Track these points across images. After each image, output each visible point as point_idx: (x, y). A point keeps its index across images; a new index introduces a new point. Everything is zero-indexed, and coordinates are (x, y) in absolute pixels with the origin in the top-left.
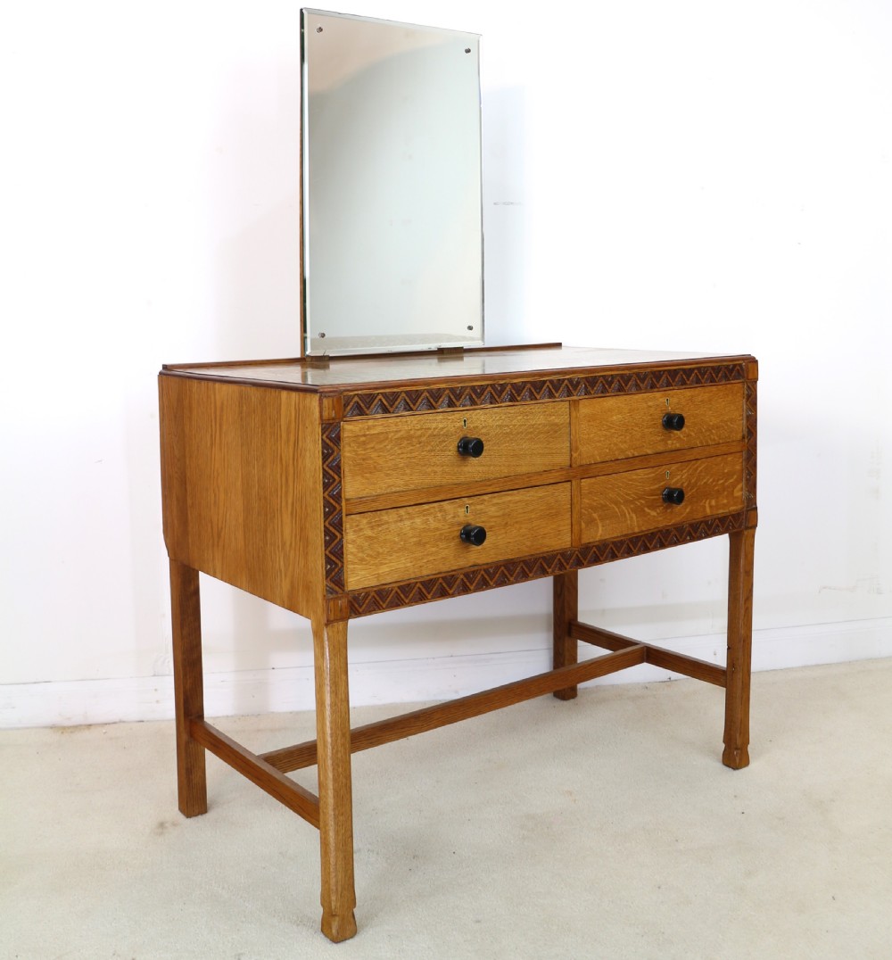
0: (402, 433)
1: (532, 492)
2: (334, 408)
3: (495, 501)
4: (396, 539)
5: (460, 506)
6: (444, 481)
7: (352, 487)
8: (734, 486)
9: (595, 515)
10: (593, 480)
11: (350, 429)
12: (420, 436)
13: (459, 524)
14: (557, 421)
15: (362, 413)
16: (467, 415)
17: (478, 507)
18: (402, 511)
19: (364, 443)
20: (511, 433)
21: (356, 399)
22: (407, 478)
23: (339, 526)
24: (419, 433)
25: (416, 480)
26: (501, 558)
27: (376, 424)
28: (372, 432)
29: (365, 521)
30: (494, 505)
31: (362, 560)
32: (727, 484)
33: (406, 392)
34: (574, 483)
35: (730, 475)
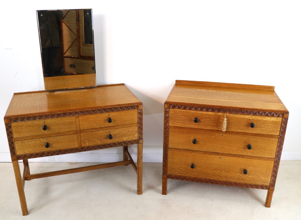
0: (27, 125)
1: (65, 136)
2: (7, 121)
3: (54, 138)
4: (28, 146)
5: (45, 139)
6: (40, 134)
7: (15, 136)
8: (134, 134)
9: (85, 141)
10: (84, 133)
11: (13, 124)
12: (32, 125)
13: (45, 143)
14: (72, 121)
15: (15, 121)
16: (44, 121)
17: (50, 139)
18: (29, 140)
19: (17, 127)
20: (58, 124)
21: (14, 119)
22: (29, 134)
23: (13, 143)
24: (31, 125)
25: (32, 134)
26: (57, 149)
27: (20, 123)
28: (19, 125)
29: (19, 142)
30: (54, 139)
31: (20, 149)
32: (132, 133)
33: (27, 117)
34: (78, 134)
35: (133, 131)
